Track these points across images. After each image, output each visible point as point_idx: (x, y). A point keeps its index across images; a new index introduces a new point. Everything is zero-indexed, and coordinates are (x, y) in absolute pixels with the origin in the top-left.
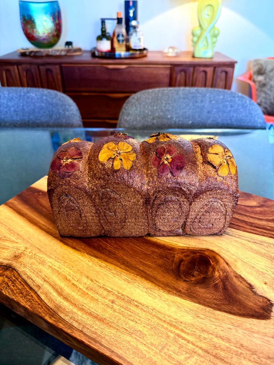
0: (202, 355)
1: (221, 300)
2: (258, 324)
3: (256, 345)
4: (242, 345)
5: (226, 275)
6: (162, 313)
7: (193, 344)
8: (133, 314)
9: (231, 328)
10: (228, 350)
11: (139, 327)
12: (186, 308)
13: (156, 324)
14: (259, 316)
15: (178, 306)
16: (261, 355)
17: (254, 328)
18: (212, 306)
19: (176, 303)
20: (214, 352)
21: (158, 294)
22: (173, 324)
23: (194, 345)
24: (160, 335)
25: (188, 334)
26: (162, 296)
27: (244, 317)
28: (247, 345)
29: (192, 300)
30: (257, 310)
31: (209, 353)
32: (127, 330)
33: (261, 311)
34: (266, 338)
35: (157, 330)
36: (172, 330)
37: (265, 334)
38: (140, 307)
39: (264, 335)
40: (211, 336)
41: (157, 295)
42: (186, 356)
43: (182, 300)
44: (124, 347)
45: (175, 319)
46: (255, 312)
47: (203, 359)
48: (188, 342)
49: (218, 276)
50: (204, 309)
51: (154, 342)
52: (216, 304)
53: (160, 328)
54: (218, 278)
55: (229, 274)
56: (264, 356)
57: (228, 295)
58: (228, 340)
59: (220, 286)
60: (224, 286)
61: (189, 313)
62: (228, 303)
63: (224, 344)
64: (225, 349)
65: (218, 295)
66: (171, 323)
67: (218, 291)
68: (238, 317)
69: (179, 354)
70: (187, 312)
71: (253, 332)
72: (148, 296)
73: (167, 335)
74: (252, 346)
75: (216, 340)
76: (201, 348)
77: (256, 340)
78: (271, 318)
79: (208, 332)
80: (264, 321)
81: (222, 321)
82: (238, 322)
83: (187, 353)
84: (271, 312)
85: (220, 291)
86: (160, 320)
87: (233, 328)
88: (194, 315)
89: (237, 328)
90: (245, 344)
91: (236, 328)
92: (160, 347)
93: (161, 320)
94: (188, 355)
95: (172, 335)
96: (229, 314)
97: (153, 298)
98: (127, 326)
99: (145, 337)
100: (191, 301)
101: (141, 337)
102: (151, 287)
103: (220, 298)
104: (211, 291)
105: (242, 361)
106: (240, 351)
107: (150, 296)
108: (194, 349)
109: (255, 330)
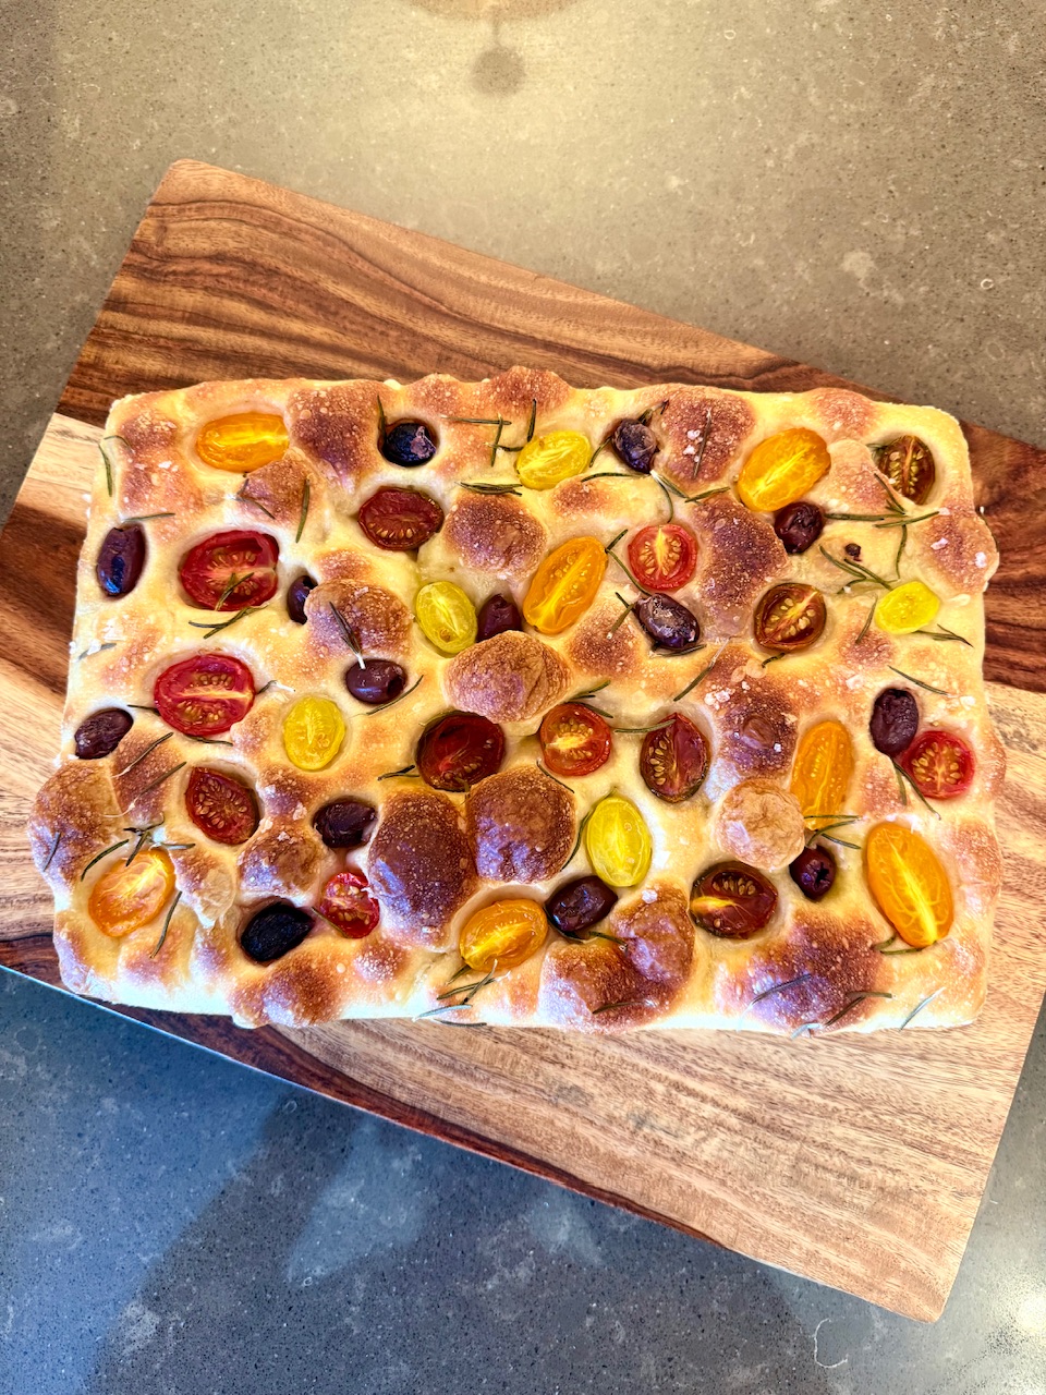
0: (738, 1127)
4: (839, 1089)
7: (716, 1104)
8: (549, 1041)
10: (802, 1108)
11: (572, 1078)
16: (883, 1108)
20: (767, 1117)
23: (718, 1105)
24: (629, 1091)
25: (703, 1078)
28: (853, 1088)
31: (754, 1121)
32: (543, 1091)
40: (761, 1077)
42: (697, 1137)
44: (540, 1136)
45: (667, 1041)
47: (738, 1139)
48: (704, 1099)
51: (616, 1114)
56: (891, 1109)
58: (807, 1082)
63: (793, 1094)
64: (796, 1103)
69: (680, 1133)
75: (775, 1085)
76: (734, 1111)
79: (755, 1068)
83: (700, 1128)
90: (848, 1084)
92: (631, 1124)
94: (703, 1134)
95: (660, 1088)
98: (540, 1079)
99: (591, 1104)
105: (832, 1130)
106: (832, 1104)
108: (718, 1115)
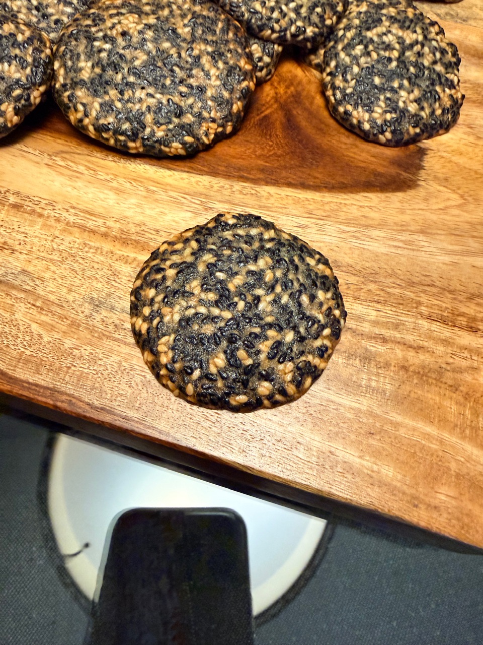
1: (279, 156)
2: (383, 204)
3: (377, 256)
5: (296, 91)
6: (99, 216)
9: (306, 223)
12: (172, 191)
13: (77, 246)
14: (385, 184)
15: (148, 190)
17: (372, 214)
18: (251, 176)
19: (141, 182)
21: (86, 166)
22: (131, 240)
26: (97, 168)
27: (345, 193)
29: (192, 168)
30: (381, 170)
33: (393, 171)
34: (405, 237)
35: (81, 261)
36: (126, 254)
37: (402, 226)
38: (25, 207)
39: (400, 228)
41: (82, 169)
43: (162, 170)
46: (375, 175)
49: (272, 98)
50: (227, 186)
52: (262, 170)
53: (89, 255)
54: (272, 101)
55: (303, 90)
57: (300, 141)
59: (278, 122)
60: (289, 120)
61: (182, 204)
62: (298, 164)
65: (271, 146)
66: (124, 236)
67: (270, 136)
68: (327, 195)
70: (174, 202)
71: (367, 226)
72: (54, 173)
73: (110, 272)
74: (364, 263)
77: (376, 245)
78: (418, 185)
80: (400, 195)
81: (280, 210)
82: (327, 207)
84: (419, 169)
85: (277, 135)
86: (92, 235)
87: (312, 223)
88: (196, 206)
89: (322, 222)
91: (319, 221)
93: (93, 232)
96: (299, 191)
97: (70, 178)
100: (188, 172)
101: (28, 288)
102: (66, 149)
103: (275, 154)
104: (249, 139)
107: (62, 174)
109: (373, 219)
